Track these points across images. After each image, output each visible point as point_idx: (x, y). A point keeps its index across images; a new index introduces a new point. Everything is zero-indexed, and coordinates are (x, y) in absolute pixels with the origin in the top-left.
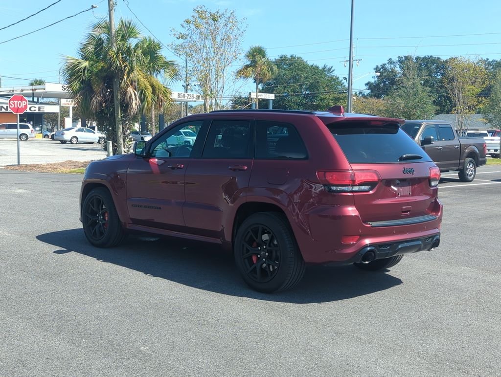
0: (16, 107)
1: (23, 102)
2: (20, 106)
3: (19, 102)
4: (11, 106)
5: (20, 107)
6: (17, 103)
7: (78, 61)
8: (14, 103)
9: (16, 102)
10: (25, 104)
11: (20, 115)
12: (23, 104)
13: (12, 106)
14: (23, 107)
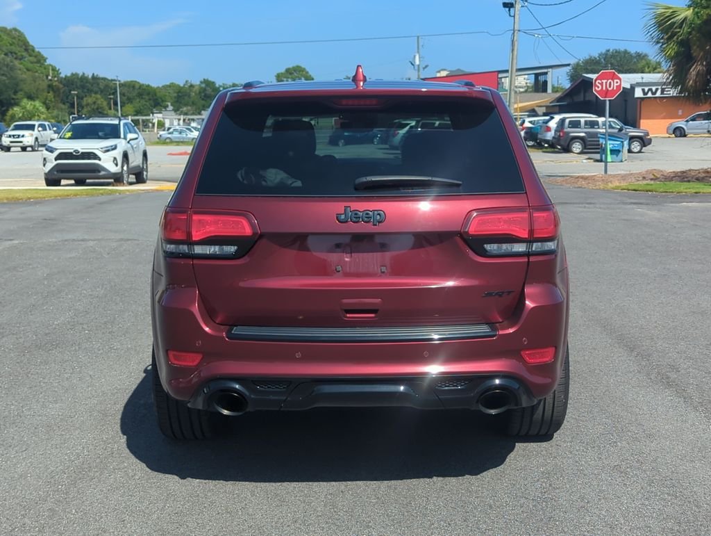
0: (604, 88)
1: (615, 81)
2: (610, 87)
3: (610, 81)
4: (596, 88)
5: (610, 89)
6: (606, 83)
7: (671, 10)
8: (602, 84)
9: (604, 81)
10: (618, 84)
11: (609, 100)
12: (615, 85)
13: (598, 87)
14: (615, 88)
